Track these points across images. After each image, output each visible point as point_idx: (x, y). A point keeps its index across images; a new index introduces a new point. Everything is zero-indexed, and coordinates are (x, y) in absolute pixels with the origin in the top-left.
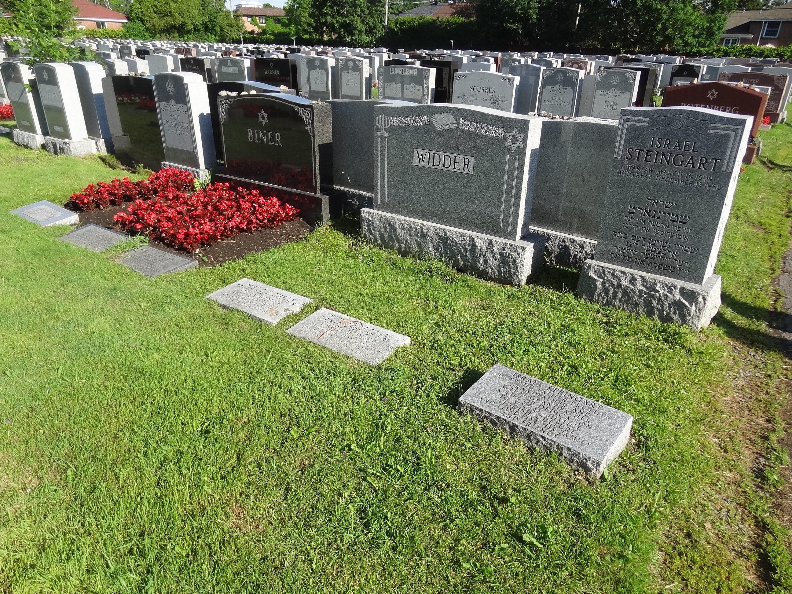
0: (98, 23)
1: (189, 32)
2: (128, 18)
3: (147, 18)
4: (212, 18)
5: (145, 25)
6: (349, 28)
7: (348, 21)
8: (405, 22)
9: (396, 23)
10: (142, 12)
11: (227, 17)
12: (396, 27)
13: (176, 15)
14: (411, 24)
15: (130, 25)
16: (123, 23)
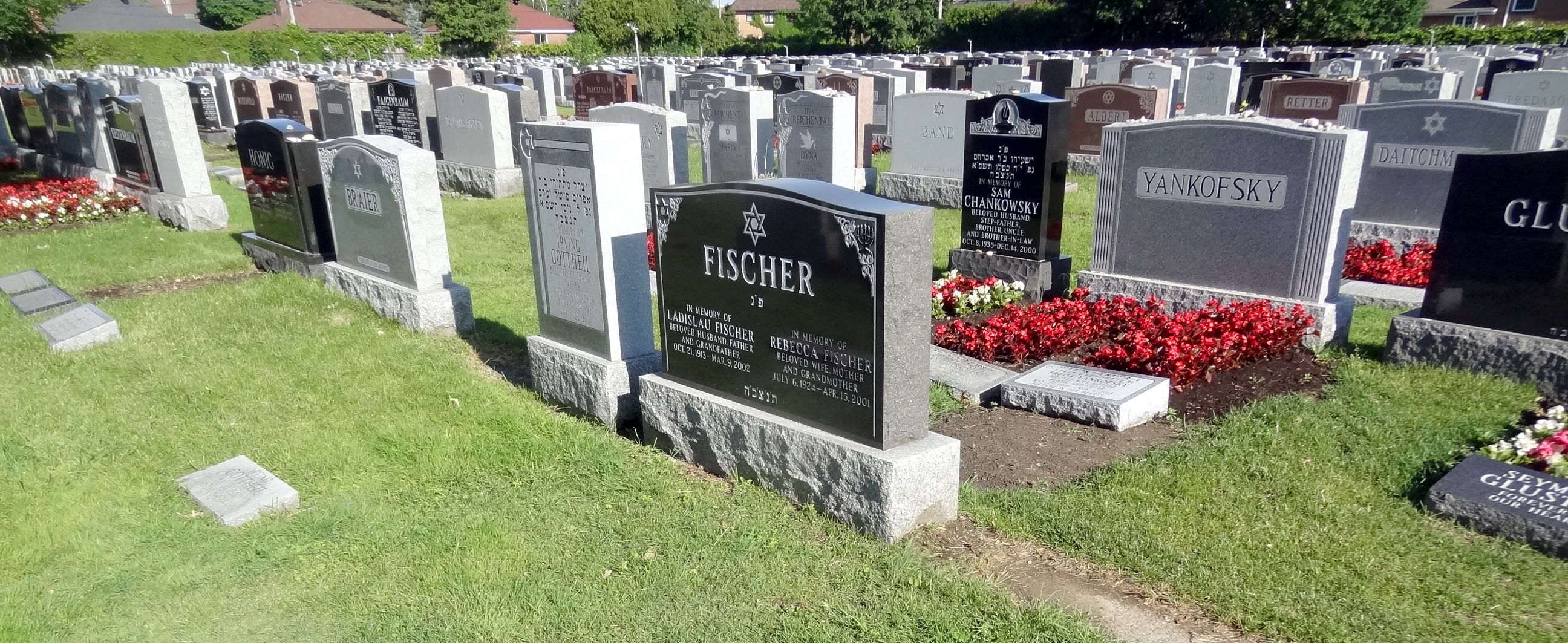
0: (537, 36)
1: (658, 42)
2: (576, 27)
3: (601, 26)
4: (691, 21)
5: (597, 36)
6: (882, 26)
7: (882, 17)
8: (965, 14)
9: (954, 16)
10: (595, 18)
11: (713, 17)
12: (953, 21)
13: (641, 19)
14: (974, 16)
15: (579, 36)
16: (568, 34)
